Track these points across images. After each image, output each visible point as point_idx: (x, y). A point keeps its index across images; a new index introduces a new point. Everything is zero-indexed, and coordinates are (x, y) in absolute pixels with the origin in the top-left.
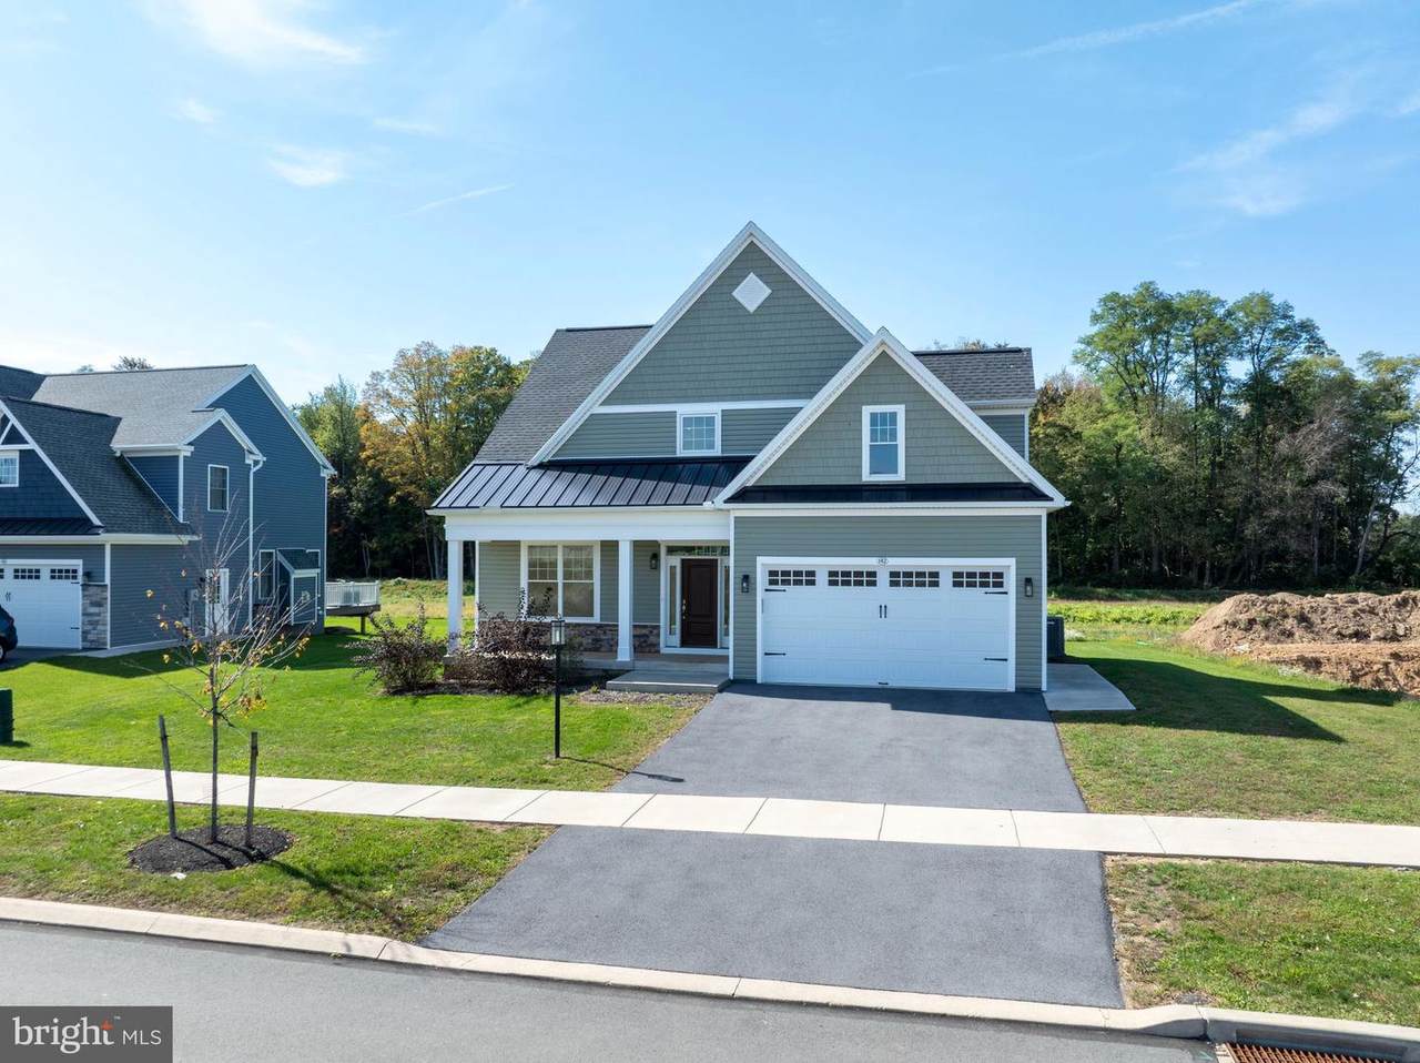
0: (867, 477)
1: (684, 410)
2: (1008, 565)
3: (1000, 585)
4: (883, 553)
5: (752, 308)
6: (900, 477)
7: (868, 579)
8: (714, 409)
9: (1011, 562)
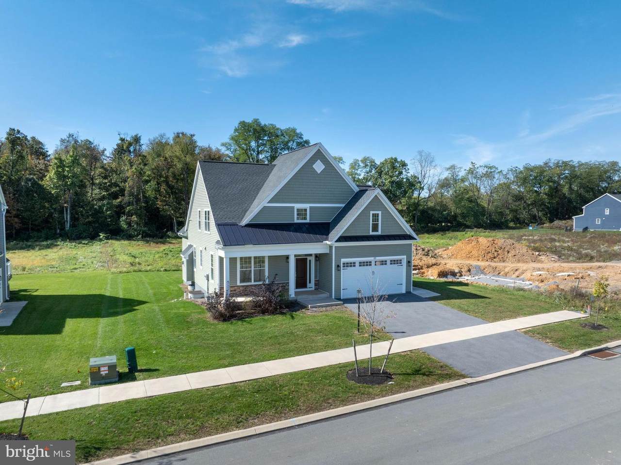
0: (371, 233)
1: (297, 206)
2: (404, 258)
3: (401, 263)
4: (375, 256)
5: (319, 172)
6: (379, 233)
7: (369, 264)
8: (307, 206)
9: (405, 257)
